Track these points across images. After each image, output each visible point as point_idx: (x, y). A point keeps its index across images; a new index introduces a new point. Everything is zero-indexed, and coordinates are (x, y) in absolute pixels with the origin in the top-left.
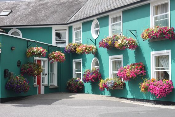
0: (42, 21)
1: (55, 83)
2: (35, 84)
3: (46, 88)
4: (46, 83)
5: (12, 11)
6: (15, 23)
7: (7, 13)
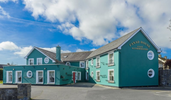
0: (76, 59)
1: (80, 79)
2: (73, 80)
3: (77, 81)
4: (77, 79)
5: (67, 56)
6: (68, 60)
7: (66, 57)
